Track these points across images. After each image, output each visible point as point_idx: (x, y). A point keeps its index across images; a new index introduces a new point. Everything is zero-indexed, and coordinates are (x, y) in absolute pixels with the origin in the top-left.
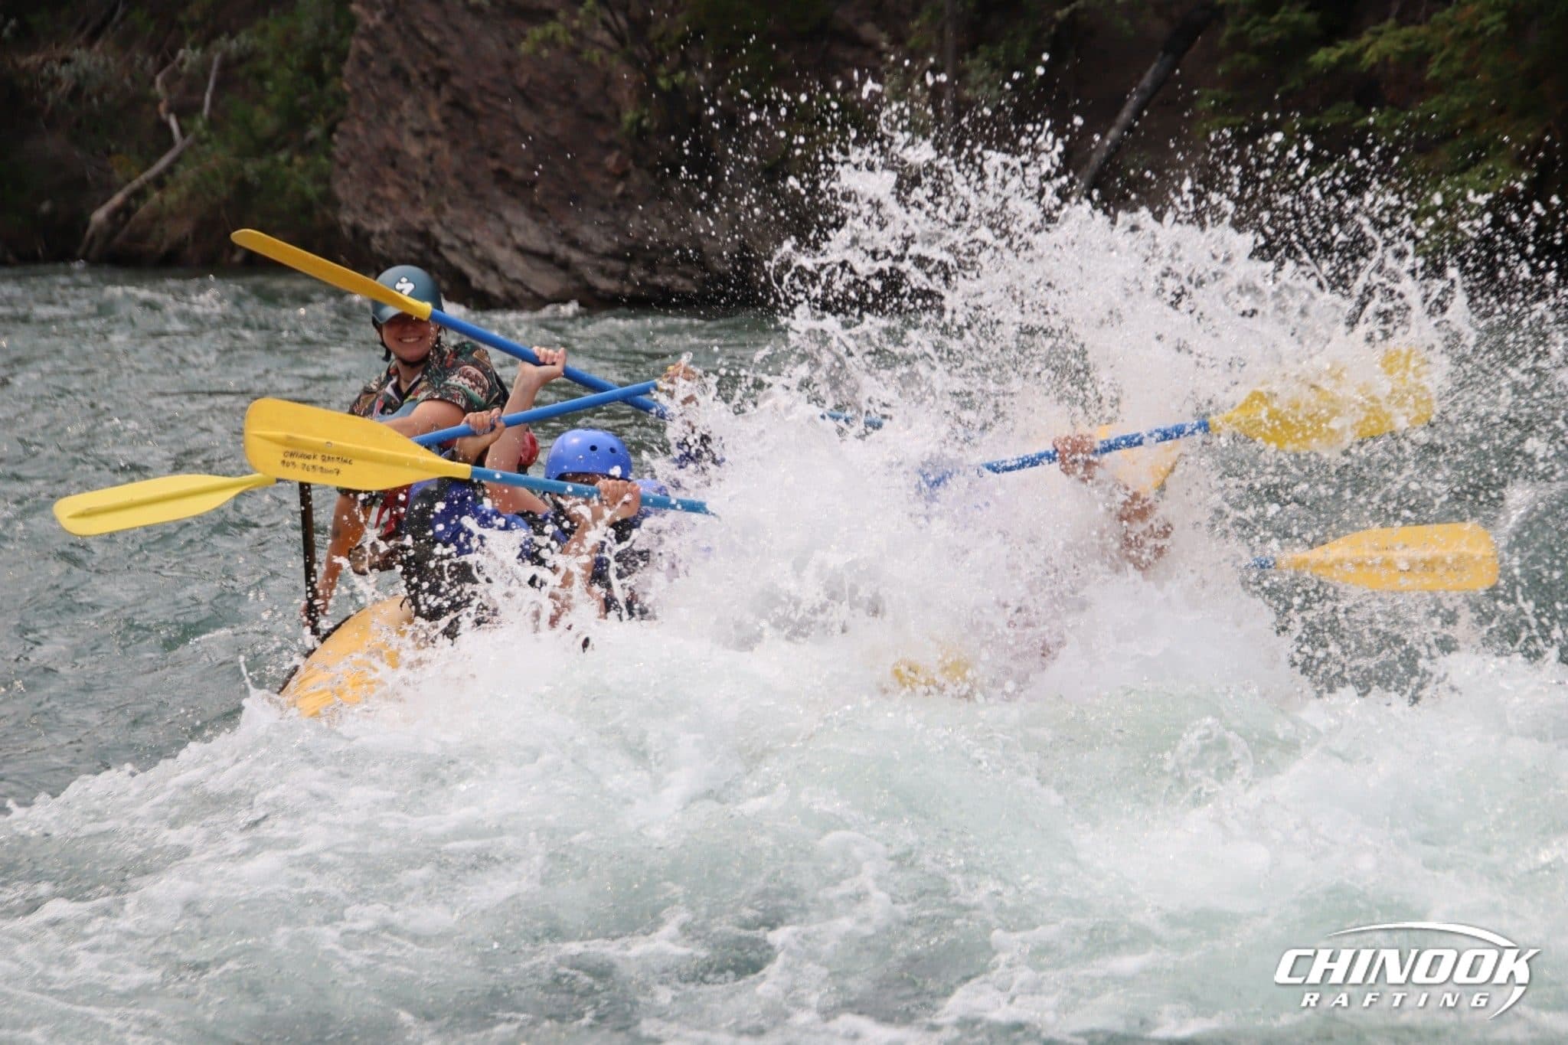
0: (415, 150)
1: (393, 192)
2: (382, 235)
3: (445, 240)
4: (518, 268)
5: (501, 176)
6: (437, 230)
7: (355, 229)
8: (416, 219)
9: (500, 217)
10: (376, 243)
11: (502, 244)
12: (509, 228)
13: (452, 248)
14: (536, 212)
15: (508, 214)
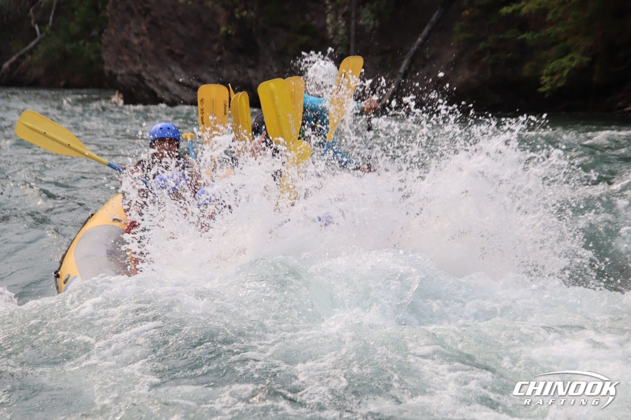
0: (135, 41)
1: (126, 58)
2: (122, 75)
3: (147, 78)
4: (177, 90)
5: (171, 53)
6: (144, 74)
7: (110, 73)
8: (136, 69)
9: (170, 69)
10: (119, 79)
11: (170, 80)
12: (173, 74)
13: (150, 81)
14: (185, 67)
15: (173, 68)
